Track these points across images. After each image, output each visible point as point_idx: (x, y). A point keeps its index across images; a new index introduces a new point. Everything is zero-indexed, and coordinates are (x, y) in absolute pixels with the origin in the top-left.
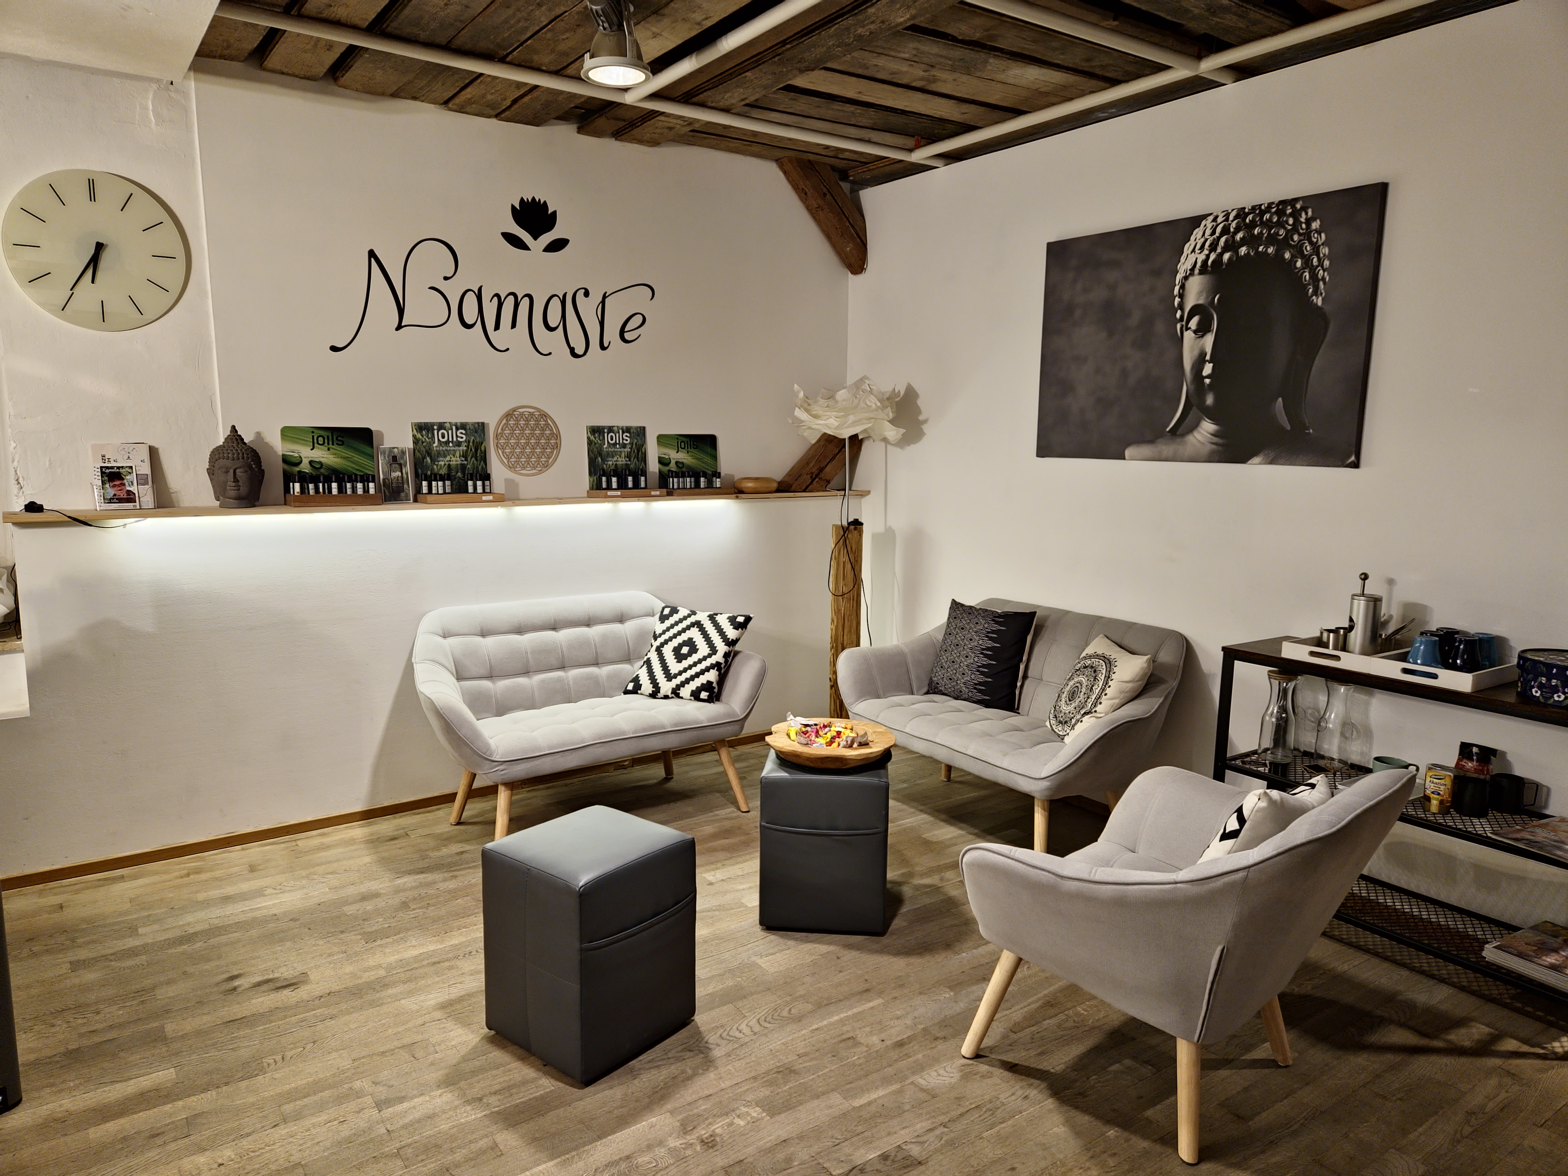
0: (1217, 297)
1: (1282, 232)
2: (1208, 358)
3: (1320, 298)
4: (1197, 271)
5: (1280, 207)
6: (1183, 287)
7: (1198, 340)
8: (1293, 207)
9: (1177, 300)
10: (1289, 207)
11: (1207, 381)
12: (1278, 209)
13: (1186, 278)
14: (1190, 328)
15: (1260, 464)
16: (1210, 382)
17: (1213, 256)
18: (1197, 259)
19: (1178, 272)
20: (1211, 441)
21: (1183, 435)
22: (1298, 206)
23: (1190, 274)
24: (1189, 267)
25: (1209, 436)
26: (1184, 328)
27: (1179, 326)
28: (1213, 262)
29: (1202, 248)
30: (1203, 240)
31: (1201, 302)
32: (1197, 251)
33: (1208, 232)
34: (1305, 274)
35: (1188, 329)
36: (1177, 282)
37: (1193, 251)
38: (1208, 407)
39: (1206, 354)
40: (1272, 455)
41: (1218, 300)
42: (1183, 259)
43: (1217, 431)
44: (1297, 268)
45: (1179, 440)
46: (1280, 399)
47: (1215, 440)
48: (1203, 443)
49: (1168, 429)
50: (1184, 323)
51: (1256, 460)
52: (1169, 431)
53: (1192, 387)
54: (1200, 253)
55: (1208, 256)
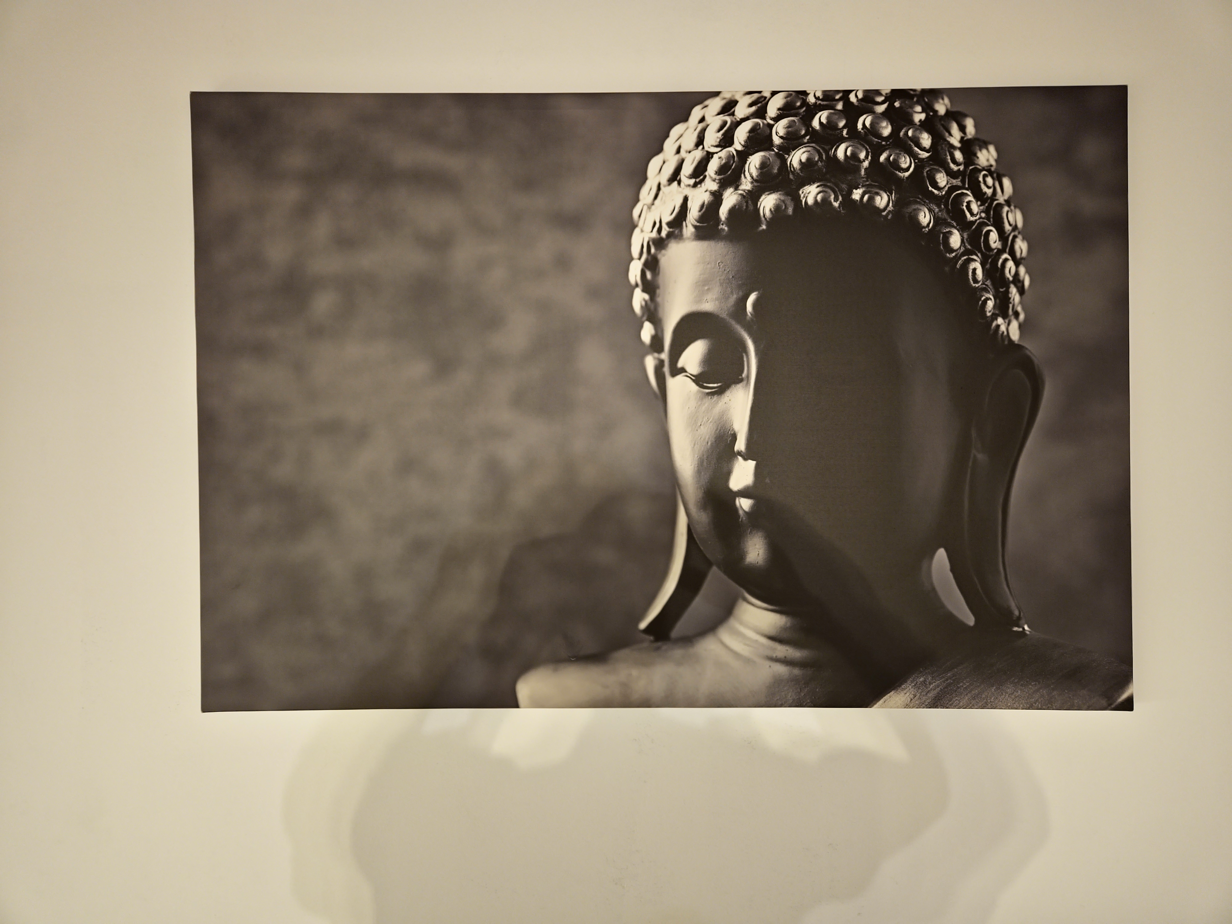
0: (752, 298)
1: (905, 161)
2: (740, 445)
3: (1014, 325)
4: (688, 229)
5: (897, 104)
6: (652, 264)
7: (708, 401)
8: (928, 108)
9: (639, 298)
10: (919, 109)
11: (745, 504)
12: (891, 107)
13: (660, 243)
14: (683, 370)
15: (907, 706)
16: (753, 507)
17: (730, 199)
18: (686, 199)
19: (634, 226)
20: (770, 653)
21: (688, 640)
22: (941, 108)
23: (669, 235)
24: (667, 218)
25: (764, 641)
26: (666, 369)
27: (650, 363)
28: (732, 211)
29: (699, 172)
30: (698, 154)
31: (708, 306)
32: (686, 181)
33: (712, 138)
34: (972, 265)
35: (676, 371)
36: (635, 250)
37: (675, 177)
38: (752, 569)
39: (734, 437)
40: (935, 686)
41: (755, 305)
42: (646, 194)
43: (784, 629)
44: (952, 250)
45: (678, 652)
46: (941, 553)
47: (782, 651)
48: (747, 661)
49: (643, 625)
50: (664, 356)
51: (895, 698)
52: (648, 630)
53: (703, 518)
54: (695, 185)
55: (717, 198)
